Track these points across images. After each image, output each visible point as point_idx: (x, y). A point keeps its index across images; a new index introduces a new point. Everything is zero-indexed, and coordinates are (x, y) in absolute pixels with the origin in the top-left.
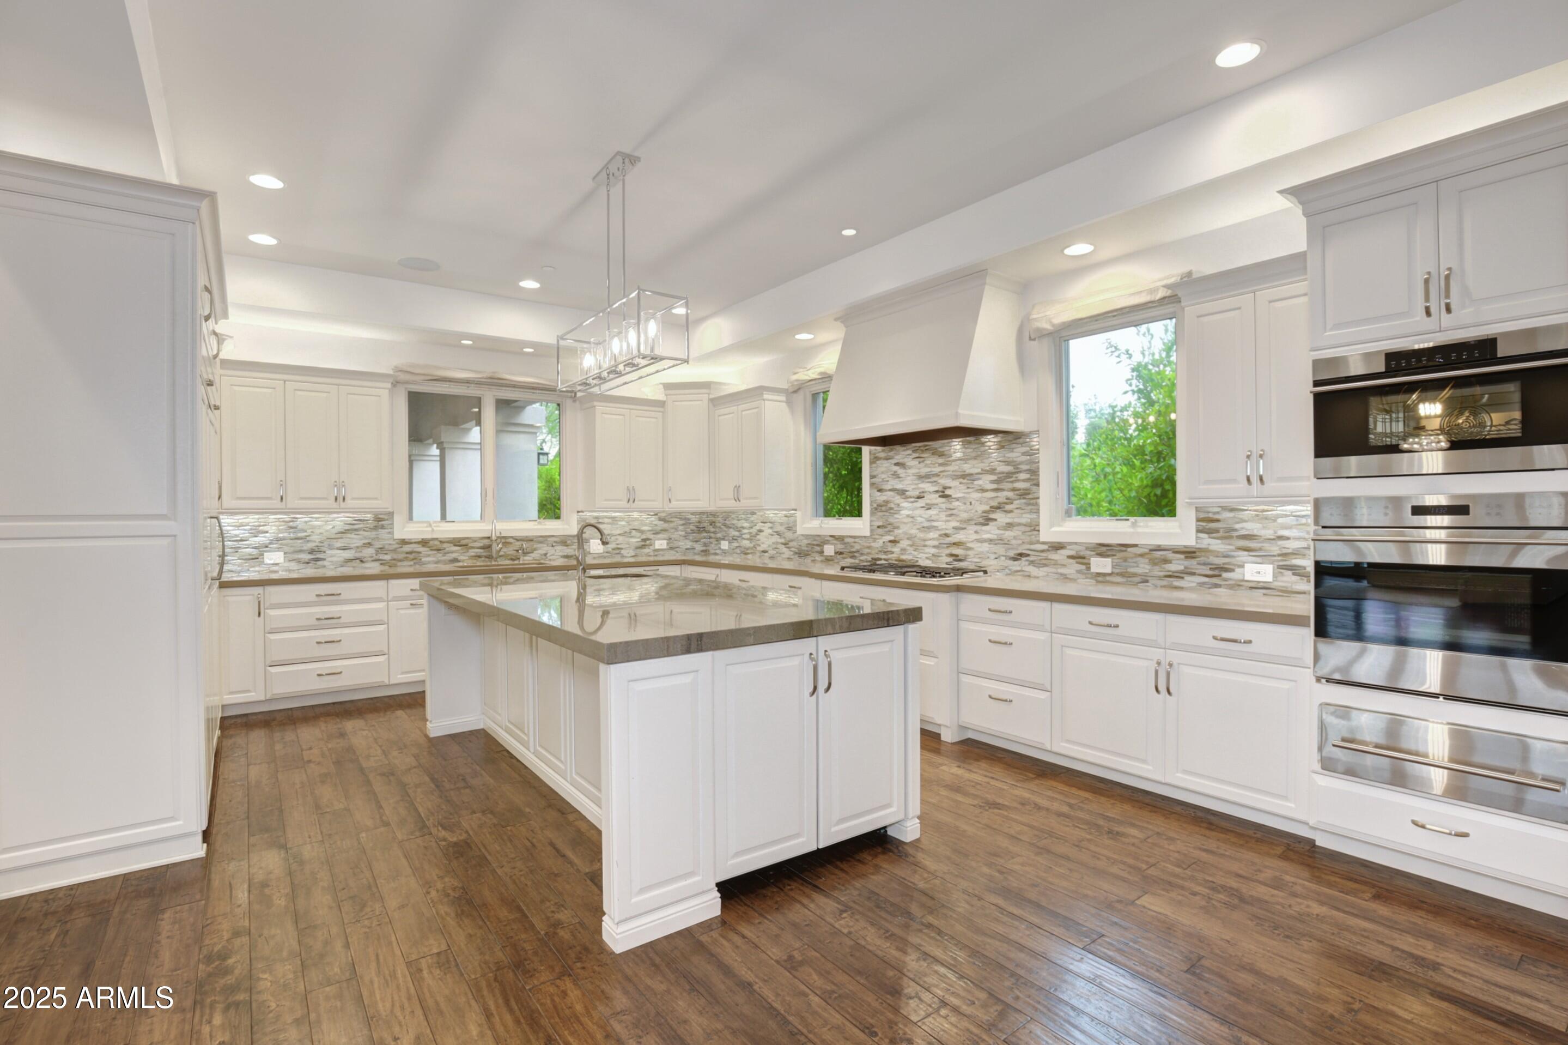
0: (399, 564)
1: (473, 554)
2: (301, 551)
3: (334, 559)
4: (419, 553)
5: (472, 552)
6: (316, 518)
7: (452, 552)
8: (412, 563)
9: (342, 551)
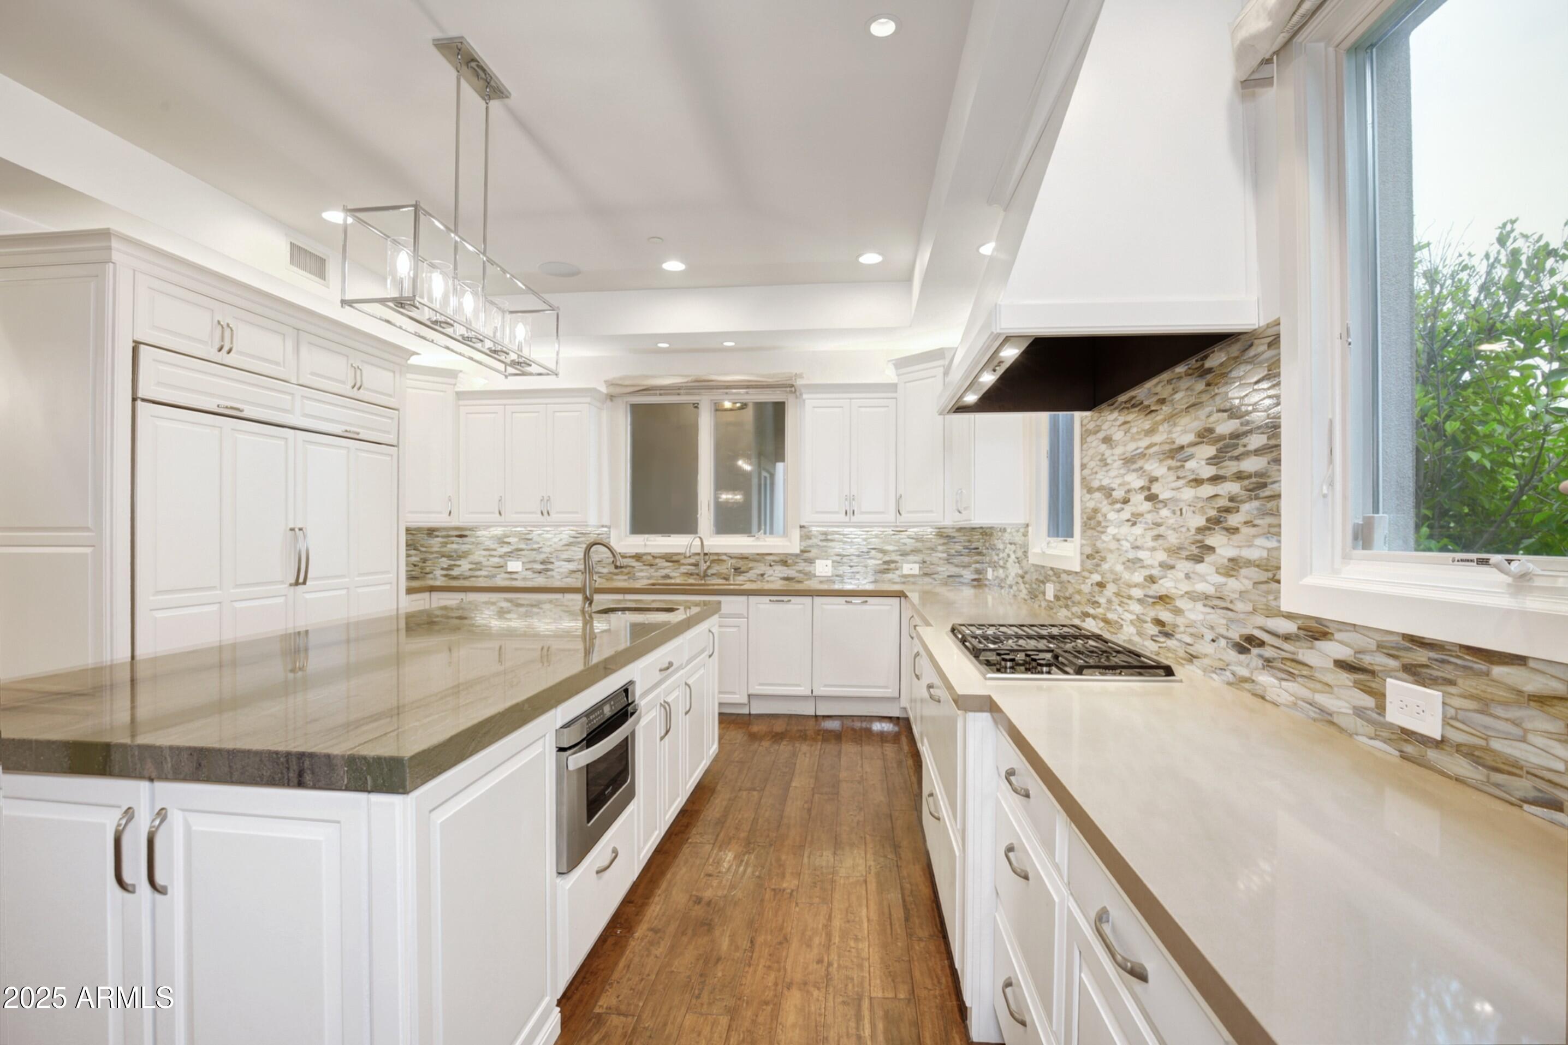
0: (615, 577)
1: (685, 571)
2: (534, 561)
3: (561, 570)
4: (633, 567)
5: (684, 569)
6: (547, 531)
7: (664, 568)
8: (626, 577)
9: (566, 563)
